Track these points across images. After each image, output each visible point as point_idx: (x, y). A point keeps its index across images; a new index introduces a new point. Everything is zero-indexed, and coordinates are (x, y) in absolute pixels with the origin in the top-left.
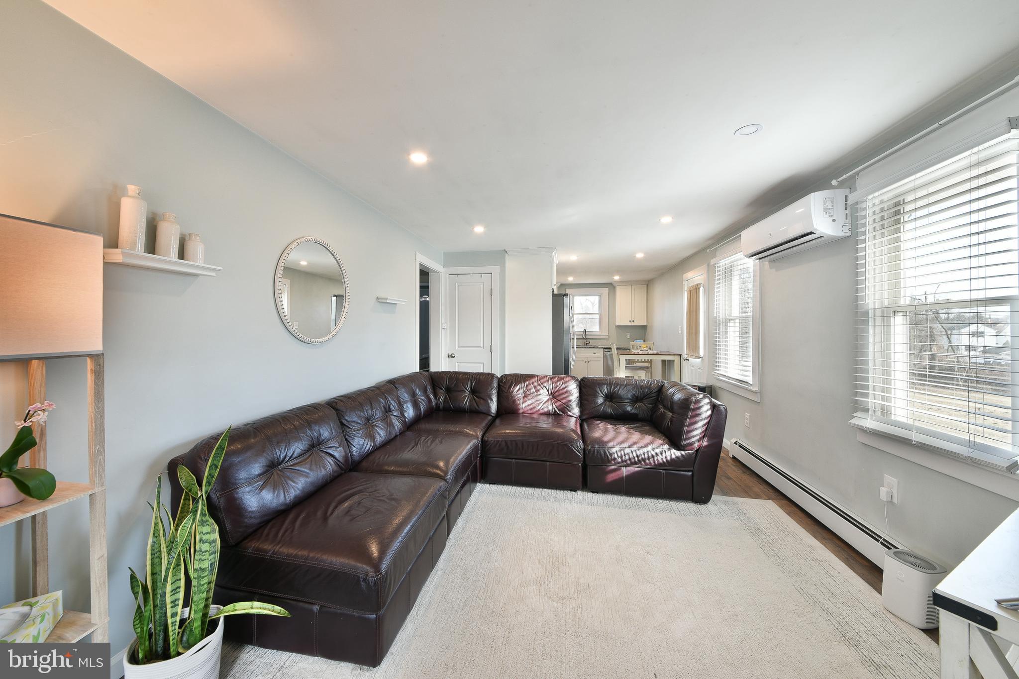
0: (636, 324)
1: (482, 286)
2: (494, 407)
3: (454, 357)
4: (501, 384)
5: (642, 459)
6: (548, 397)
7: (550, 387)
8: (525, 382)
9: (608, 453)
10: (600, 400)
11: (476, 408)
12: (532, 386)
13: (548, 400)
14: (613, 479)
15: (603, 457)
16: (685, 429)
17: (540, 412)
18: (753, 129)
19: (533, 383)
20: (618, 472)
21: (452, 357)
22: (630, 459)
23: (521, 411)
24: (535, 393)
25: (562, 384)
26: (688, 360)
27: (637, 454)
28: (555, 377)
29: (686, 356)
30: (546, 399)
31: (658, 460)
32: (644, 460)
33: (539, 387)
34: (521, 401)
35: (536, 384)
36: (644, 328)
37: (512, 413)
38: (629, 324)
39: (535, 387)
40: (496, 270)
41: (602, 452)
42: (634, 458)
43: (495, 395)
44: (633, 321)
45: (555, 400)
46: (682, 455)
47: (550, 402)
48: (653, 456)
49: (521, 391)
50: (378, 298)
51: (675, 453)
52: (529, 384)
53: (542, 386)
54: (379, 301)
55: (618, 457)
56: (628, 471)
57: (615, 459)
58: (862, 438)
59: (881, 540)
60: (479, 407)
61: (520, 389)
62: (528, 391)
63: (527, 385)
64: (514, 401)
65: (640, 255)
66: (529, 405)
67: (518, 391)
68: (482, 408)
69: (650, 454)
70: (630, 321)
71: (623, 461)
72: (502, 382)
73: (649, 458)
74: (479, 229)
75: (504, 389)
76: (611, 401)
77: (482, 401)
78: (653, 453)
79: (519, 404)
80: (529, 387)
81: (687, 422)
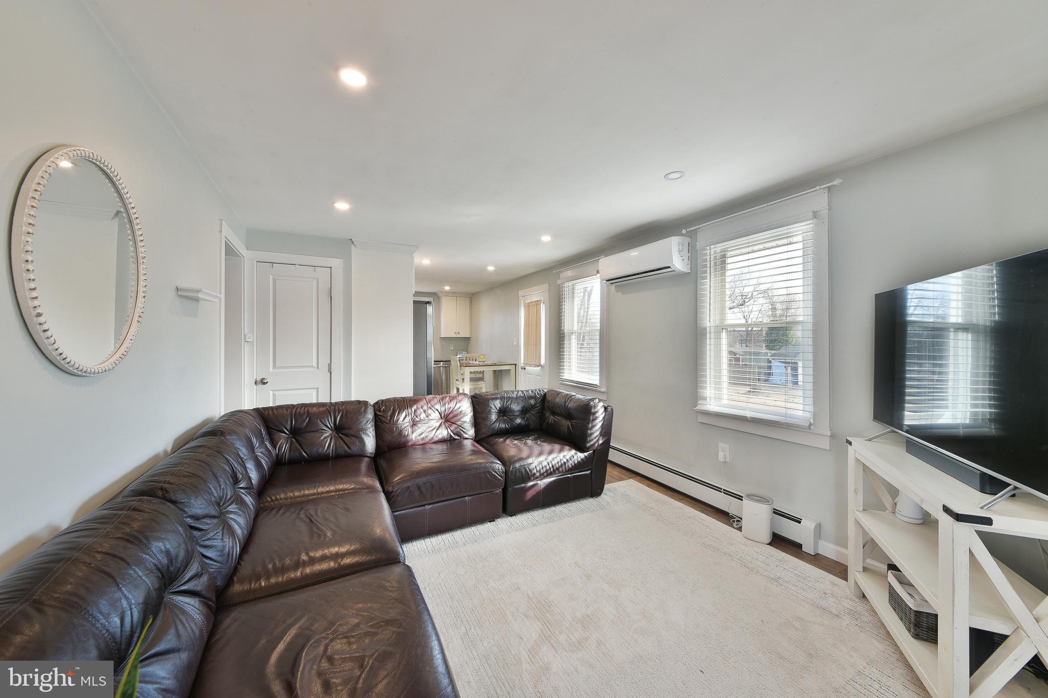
0: (462, 335)
1: (314, 283)
2: (370, 443)
3: (267, 382)
4: (378, 413)
5: (557, 468)
6: (441, 421)
7: (443, 409)
8: (411, 406)
9: (528, 470)
10: (494, 417)
11: (346, 451)
12: (422, 410)
13: (440, 425)
14: (531, 495)
15: (525, 476)
16: (589, 432)
17: (433, 441)
18: (678, 175)
19: (422, 407)
20: (536, 487)
21: (264, 383)
22: (547, 471)
23: (410, 443)
24: (427, 418)
25: (456, 404)
26: (525, 369)
27: (552, 464)
28: (446, 397)
29: (522, 365)
30: (438, 424)
31: (568, 466)
32: (558, 469)
33: (430, 411)
34: (410, 430)
35: (425, 408)
36: (467, 340)
37: (399, 448)
38: (454, 336)
39: (425, 411)
40: (336, 263)
41: (523, 471)
42: (550, 469)
43: (371, 429)
44: (458, 333)
45: (449, 423)
46: (585, 456)
47: (443, 426)
48: (565, 463)
49: (408, 419)
50: (177, 289)
51: (581, 456)
52: (418, 408)
53: (434, 409)
54: (180, 293)
55: (537, 471)
56: (545, 483)
57: (534, 474)
58: (701, 419)
59: (722, 491)
60: (350, 449)
61: (406, 416)
62: (417, 417)
63: (415, 411)
64: (400, 433)
65: (491, 268)
66: (420, 435)
67: (403, 420)
68: (355, 449)
69: (562, 462)
70: (456, 333)
71: (540, 475)
72: (380, 411)
73: (561, 465)
74: (342, 206)
75: (383, 419)
76: (504, 415)
77: (354, 439)
78: (565, 461)
79: (408, 435)
80: (418, 412)
81: (590, 425)
